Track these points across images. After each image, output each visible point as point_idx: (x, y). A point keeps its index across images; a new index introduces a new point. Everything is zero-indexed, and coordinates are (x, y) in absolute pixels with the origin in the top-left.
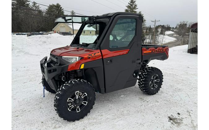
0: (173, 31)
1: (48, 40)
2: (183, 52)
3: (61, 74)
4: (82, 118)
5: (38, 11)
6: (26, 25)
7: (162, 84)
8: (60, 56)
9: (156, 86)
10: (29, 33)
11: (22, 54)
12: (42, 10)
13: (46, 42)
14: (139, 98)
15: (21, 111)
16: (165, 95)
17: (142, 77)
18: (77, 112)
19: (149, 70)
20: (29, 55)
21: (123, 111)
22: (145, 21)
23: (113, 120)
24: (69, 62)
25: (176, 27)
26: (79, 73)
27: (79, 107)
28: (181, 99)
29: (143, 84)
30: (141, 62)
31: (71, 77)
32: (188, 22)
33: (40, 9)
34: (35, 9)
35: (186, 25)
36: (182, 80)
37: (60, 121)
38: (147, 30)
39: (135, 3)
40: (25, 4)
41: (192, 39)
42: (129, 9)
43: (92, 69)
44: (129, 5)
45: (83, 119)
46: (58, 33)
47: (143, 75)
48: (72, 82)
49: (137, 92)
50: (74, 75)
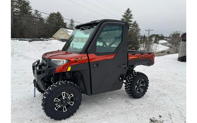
0: (166, 40)
1: (48, 46)
2: (174, 60)
3: (50, 76)
4: (69, 117)
5: (39, 19)
6: (28, 31)
7: (148, 89)
8: (50, 59)
9: (142, 90)
10: (31, 39)
11: (22, 58)
12: (43, 18)
13: (46, 48)
14: (125, 101)
15: (13, 109)
16: (150, 99)
17: (128, 82)
18: (64, 111)
19: (135, 74)
20: (28, 59)
21: (108, 113)
22: (140, 30)
23: (97, 120)
24: (57, 64)
25: (170, 37)
26: (67, 76)
27: (65, 107)
28: (165, 103)
29: (129, 88)
30: (127, 67)
31: (59, 79)
32: (181, 32)
33: (42, 17)
34: (36, 17)
35: (179, 34)
36: (169, 86)
37: (47, 120)
38: (141, 39)
39: (130, 13)
40: (28, 12)
41: (183, 48)
42: (125, 19)
43: (79, 71)
44: (125, 14)
45: (69, 119)
46: (57, 39)
47: (129, 80)
48: (59, 83)
49: (124, 96)
50: (62, 77)
